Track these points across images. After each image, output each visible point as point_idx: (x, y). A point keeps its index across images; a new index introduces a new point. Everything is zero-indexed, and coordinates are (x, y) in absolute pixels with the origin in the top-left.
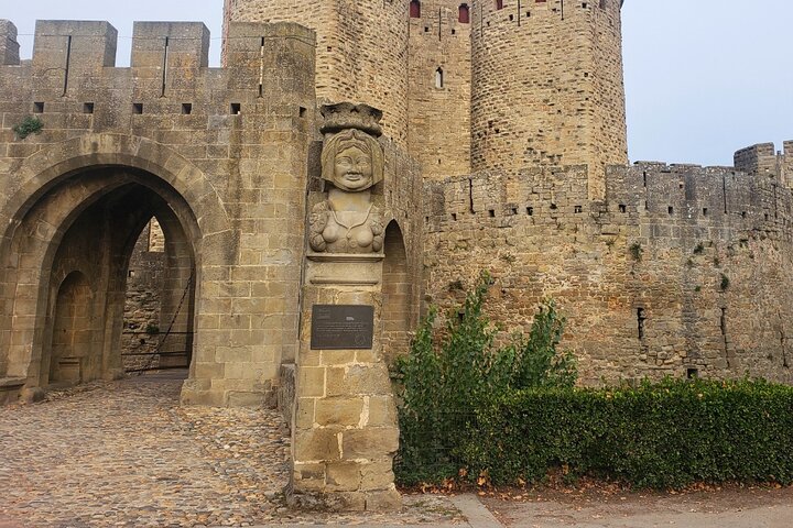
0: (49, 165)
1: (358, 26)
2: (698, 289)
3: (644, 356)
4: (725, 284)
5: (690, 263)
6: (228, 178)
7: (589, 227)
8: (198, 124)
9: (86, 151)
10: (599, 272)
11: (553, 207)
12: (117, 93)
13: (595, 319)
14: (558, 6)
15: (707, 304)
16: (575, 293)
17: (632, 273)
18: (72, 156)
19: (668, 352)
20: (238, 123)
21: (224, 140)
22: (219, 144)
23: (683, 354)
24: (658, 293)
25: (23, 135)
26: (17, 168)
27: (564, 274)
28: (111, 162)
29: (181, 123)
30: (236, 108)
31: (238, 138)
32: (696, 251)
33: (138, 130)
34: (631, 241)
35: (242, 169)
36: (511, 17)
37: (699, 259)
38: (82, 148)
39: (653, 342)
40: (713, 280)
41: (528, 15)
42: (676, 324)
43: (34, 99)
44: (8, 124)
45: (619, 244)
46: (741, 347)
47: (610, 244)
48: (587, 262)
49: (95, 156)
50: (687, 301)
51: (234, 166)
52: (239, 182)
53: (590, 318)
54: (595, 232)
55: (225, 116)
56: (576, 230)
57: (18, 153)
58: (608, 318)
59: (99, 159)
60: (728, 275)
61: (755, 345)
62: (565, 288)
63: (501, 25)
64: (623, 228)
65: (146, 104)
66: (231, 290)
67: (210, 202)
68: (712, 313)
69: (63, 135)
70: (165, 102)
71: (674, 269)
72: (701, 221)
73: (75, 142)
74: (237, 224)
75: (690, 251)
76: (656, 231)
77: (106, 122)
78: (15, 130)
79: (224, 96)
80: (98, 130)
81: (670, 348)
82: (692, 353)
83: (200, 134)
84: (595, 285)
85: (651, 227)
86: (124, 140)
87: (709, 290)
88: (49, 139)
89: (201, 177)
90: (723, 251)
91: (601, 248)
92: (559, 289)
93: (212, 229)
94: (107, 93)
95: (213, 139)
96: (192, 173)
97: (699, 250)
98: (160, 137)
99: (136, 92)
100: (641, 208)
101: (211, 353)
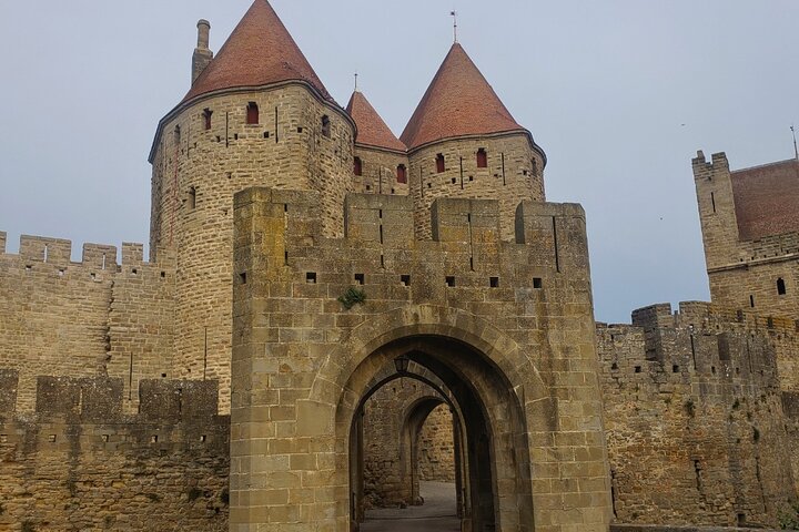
0: (376, 336)
2: (738, 441)
3: (703, 504)
4: (756, 435)
5: (731, 418)
6: (540, 348)
7: (649, 387)
8: (506, 297)
9: (409, 322)
10: (660, 428)
11: (614, 367)
12: (430, 266)
13: (660, 472)
14: (500, 172)
15: (746, 455)
16: (640, 448)
17: (688, 428)
18: (397, 326)
19: (721, 499)
20: (542, 297)
21: (531, 313)
22: (526, 316)
23: (733, 500)
24: (709, 445)
25: (348, 306)
26: (346, 337)
27: (629, 431)
28: (429, 332)
29: (492, 296)
30: (537, 283)
31: (544, 311)
32: (734, 407)
33: (454, 302)
34: (686, 397)
35: (551, 340)
36: (454, 180)
37: (737, 414)
38: (404, 319)
39: (708, 491)
40: (747, 432)
41: (471, 179)
42: (725, 475)
43: (354, 271)
44: (332, 295)
45: (675, 401)
46: (771, 492)
47: (668, 401)
48: (647, 418)
49: (417, 326)
50: (732, 452)
51: (543, 336)
52: (549, 352)
53: (656, 471)
54: (655, 390)
55: (529, 290)
56: (637, 389)
57: (346, 323)
58: (671, 470)
59: (420, 329)
60: (757, 428)
61: (779, 490)
62: (631, 444)
63: (443, 187)
64: (677, 386)
65: (457, 276)
66: (557, 455)
67: (527, 371)
68: (749, 462)
69: (385, 306)
70: (476, 275)
71: (720, 423)
72: (737, 380)
73: (397, 313)
74: (553, 392)
75: (730, 407)
76: (704, 389)
77: (424, 294)
78: (341, 300)
79: (526, 271)
80: (416, 302)
81: (722, 495)
82: (740, 500)
83: (509, 306)
84: (657, 440)
85: (700, 386)
86: (442, 311)
87: (746, 444)
88: (373, 309)
89: (516, 346)
90: (752, 406)
91: (661, 405)
92: (625, 445)
93: (532, 397)
94: (421, 266)
95: (521, 312)
96: (507, 344)
97: (736, 406)
98: (475, 308)
99: (447, 264)
100: (691, 369)
101: (546, 517)
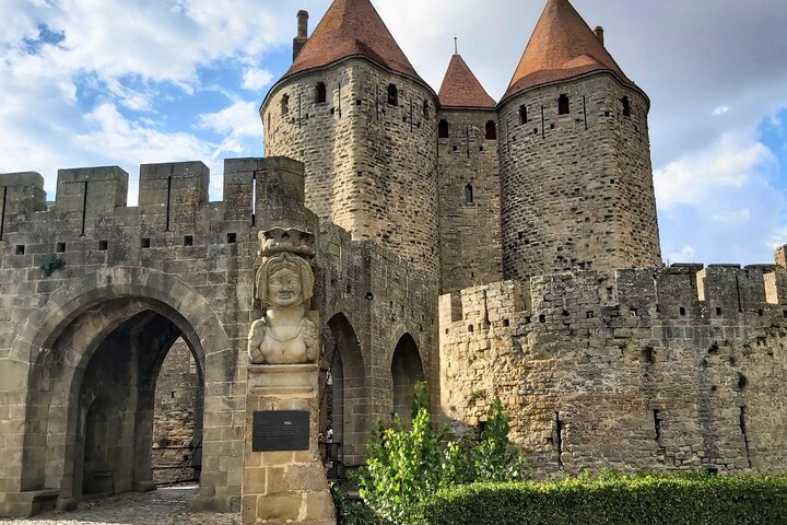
0: (71, 298)
1: (387, 151)
2: (714, 388)
3: (662, 457)
4: (742, 382)
5: (705, 363)
6: (227, 301)
7: (601, 332)
8: (200, 254)
9: (102, 284)
10: (613, 376)
11: (565, 313)
12: (127, 230)
13: (611, 422)
14: (582, 117)
15: (724, 404)
16: (589, 398)
17: (646, 375)
18: (91, 289)
19: (686, 452)
20: (235, 251)
21: (222, 267)
22: (218, 271)
23: (702, 454)
24: (674, 394)
25: (49, 273)
26: (44, 302)
27: (579, 379)
28: (124, 292)
29: (184, 253)
30: (232, 238)
31: (235, 265)
32: (710, 351)
33: (147, 262)
34: (644, 343)
35: (239, 293)
36: (536, 130)
37: (715, 359)
38: (98, 282)
39: (669, 443)
40: (729, 379)
41: (552, 127)
42: (692, 425)
43: (57, 240)
44: (35, 264)
45: (631, 347)
46: (763, 445)
47: (623, 347)
48: (600, 366)
49: (109, 287)
50: (704, 401)
51: (231, 290)
52: (236, 305)
53: (606, 422)
54: (609, 336)
55: (222, 246)
56: (589, 335)
57: (45, 289)
58: (624, 420)
59: (114, 291)
60: (746, 374)
61: (778, 443)
62: (581, 392)
63: (526, 139)
64: (635, 331)
65: (152, 238)
66: (231, 404)
67: (211, 324)
68: (730, 413)
69: (82, 271)
70: (170, 236)
71: (689, 369)
72: (715, 321)
73: (92, 276)
74: (235, 343)
75: (705, 351)
76: (668, 333)
77: (119, 257)
78: (43, 268)
79: (221, 227)
80: (111, 265)
81: (687, 448)
82: (711, 453)
83: (201, 262)
84: (609, 389)
85: (664, 329)
86: (134, 273)
87: (726, 390)
88: (70, 275)
89: (203, 301)
90: (739, 349)
91: (614, 352)
92: (575, 395)
93: (213, 349)
94: (118, 231)
95: (213, 266)
96: (194, 299)
97: (714, 349)
98: (166, 266)
99: (144, 227)
100: (652, 311)
101: (215, 463)
